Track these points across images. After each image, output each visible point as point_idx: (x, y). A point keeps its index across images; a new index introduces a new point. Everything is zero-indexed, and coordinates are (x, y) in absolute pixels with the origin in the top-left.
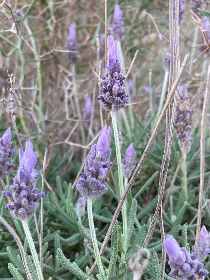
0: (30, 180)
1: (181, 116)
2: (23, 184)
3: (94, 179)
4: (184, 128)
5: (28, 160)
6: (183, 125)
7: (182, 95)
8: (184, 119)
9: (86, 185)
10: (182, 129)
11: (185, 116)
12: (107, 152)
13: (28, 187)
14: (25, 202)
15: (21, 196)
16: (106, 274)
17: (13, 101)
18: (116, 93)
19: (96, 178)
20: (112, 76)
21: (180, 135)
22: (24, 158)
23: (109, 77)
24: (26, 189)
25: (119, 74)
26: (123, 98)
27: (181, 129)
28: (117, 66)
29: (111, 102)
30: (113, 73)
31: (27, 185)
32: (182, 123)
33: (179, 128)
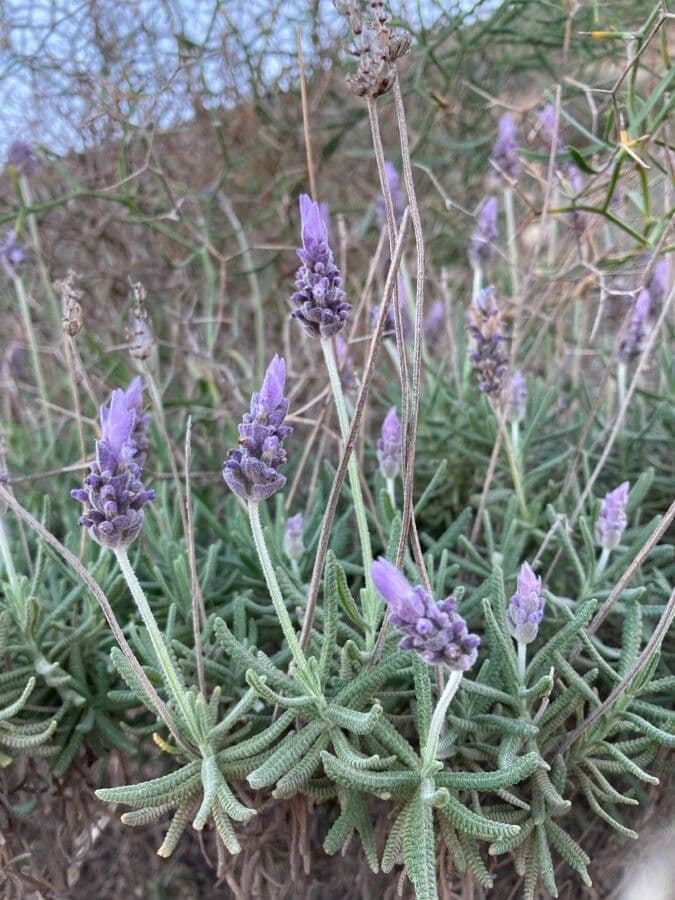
0: (120, 464)
1: (485, 347)
2: (106, 474)
3: (254, 460)
4: (494, 371)
5: (115, 425)
6: (491, 365)
7: (484, 307)
8: (491, 353)
9: (239, 473)
10: (491, 373)
11: (494, 347)
12: (279, 407)
13: (116, 478)
14: (108, 508)
15: (103, 495)
16: (312, 668)
17: (142, 333)
18: (322, 302)
19: (259, 459)
20: (313, 271)
21: (486, 386)
22: (109, 422)
23: (307, 274)
24: (111, 483)
25: (326, 265)
26: (339, 310)
27: (487, 373)
28: (320, 250)
29: (315, 320)
30: (314, 263)
31: (114, 475)
32: (488, 361)
33: (484, 372)
